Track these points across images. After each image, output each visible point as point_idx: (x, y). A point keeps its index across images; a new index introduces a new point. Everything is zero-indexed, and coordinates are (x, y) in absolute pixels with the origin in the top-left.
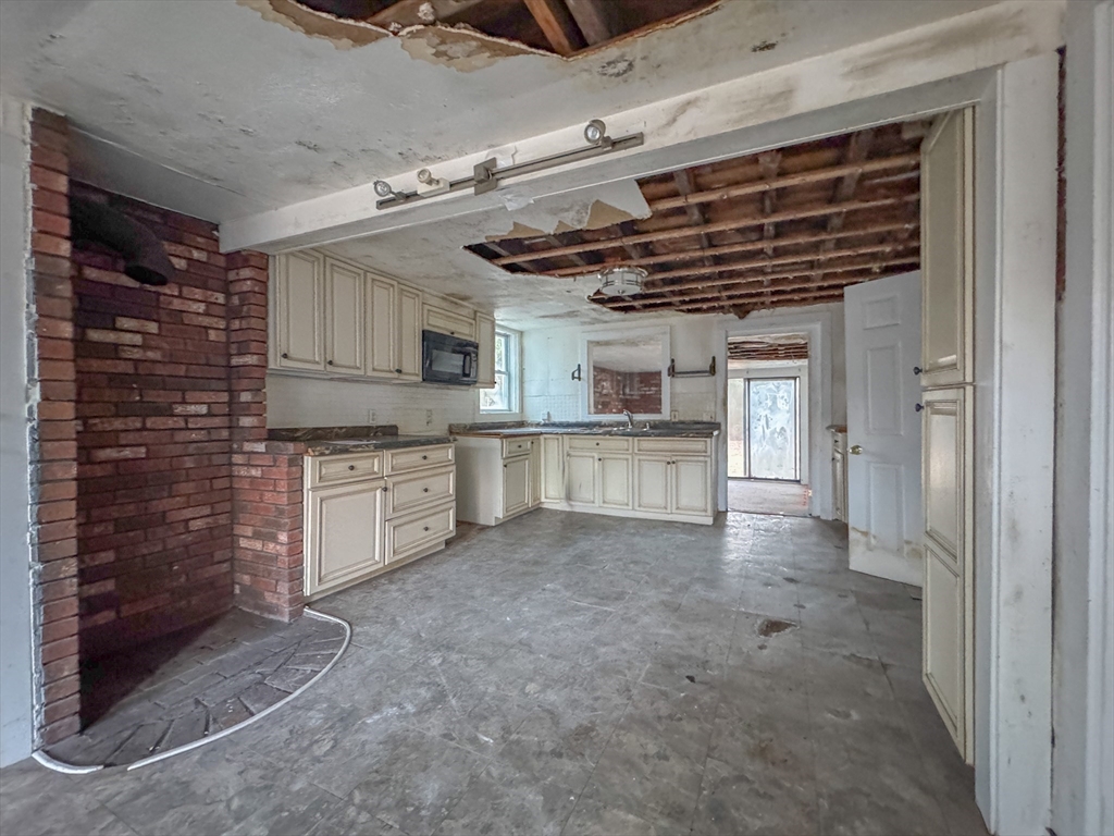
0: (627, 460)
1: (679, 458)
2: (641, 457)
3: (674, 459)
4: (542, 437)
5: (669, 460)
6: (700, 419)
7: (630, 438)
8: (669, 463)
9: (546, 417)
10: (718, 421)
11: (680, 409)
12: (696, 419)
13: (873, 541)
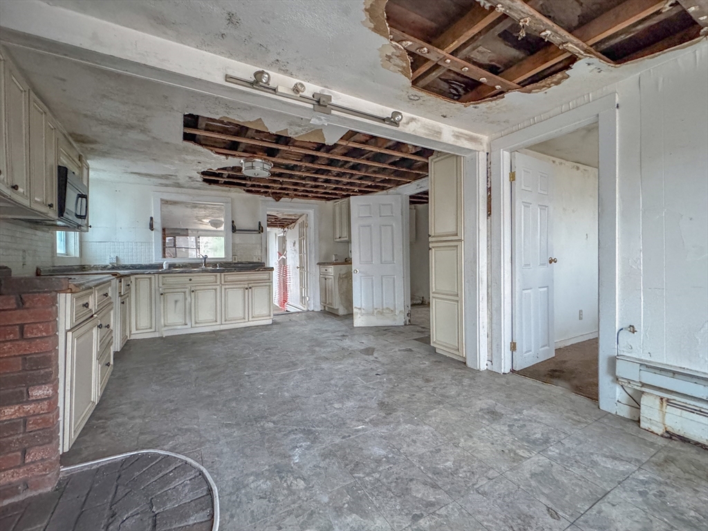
0: (216, 290)
1: (253, 285)
2: (227, 287)
3: (250, 286)
4: (133, 278)
5: (246, 286)
6: (251, 261)
7: (218, 274)
8: (247, 289)
9: (114, 261)
10: (263, 261)
11: (238, 254)
12: (249, 260)
13: (363, 311)
